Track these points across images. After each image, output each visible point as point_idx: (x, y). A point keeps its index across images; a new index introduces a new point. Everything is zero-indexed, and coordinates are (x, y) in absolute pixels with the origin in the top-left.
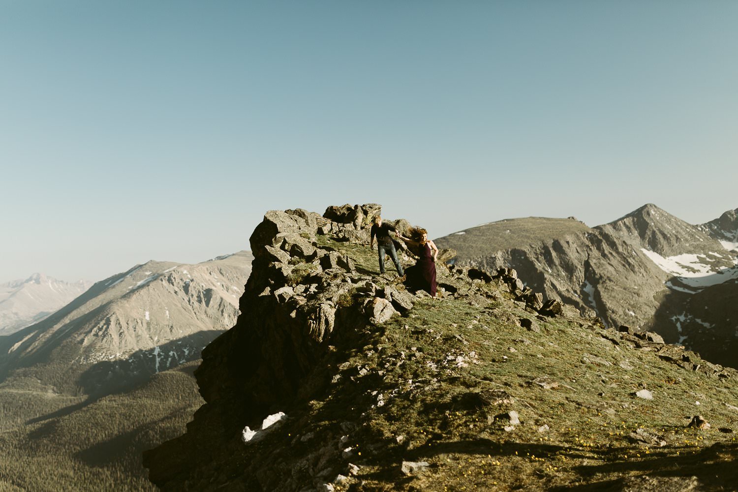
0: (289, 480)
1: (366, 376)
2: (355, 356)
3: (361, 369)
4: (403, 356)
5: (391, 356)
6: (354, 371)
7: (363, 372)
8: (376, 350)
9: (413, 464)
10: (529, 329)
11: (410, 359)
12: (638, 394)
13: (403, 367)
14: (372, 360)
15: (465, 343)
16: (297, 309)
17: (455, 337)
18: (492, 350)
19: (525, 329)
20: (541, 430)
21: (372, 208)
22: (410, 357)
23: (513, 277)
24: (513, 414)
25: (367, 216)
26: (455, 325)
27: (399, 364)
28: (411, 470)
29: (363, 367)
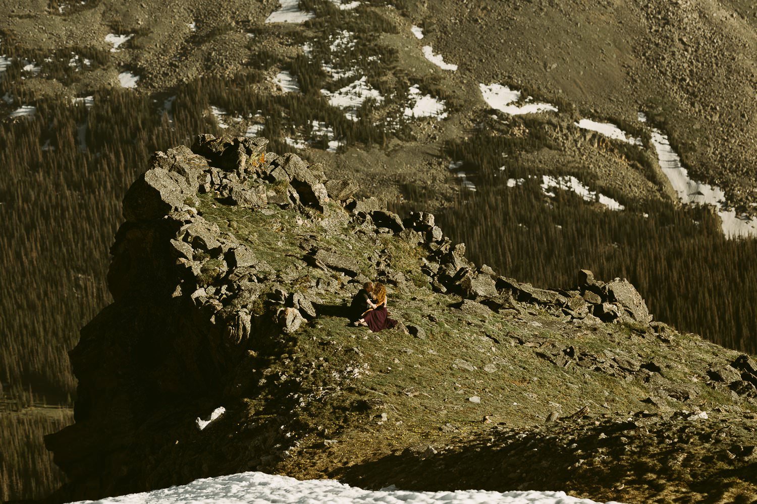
0: (247, 452)
1: (286, 381)
2: (275, 363)
3: (282, 375)
4: (314, 366)
5: (304, 365)
6: (276, 376)
7: (284, 378)
8: (291, 359)
9: (330, 441)
10: (415, 336)
11: (319, 369)
12: (470, 399)
13: (314, 375)
14: (289, 368)
15: (361, 355)
16: (216, 315)
17: (353, 350)
18: (380, 361)
19: (412, 336)
20: (398, 423)
21: (256, 145)
22: (319, 366)
23: (430, 224)
24: (384, 415)
25: (250, 156)
26: (354, 336)
27: (311, 372)
28: (329, 443)
29: (283, 373)
